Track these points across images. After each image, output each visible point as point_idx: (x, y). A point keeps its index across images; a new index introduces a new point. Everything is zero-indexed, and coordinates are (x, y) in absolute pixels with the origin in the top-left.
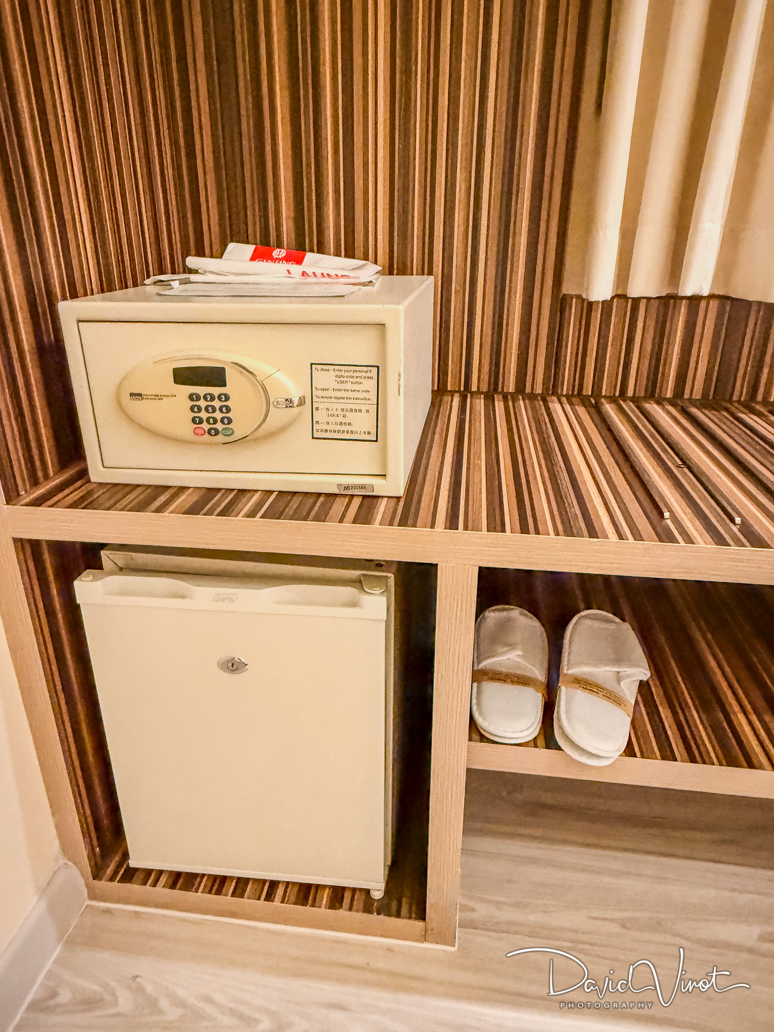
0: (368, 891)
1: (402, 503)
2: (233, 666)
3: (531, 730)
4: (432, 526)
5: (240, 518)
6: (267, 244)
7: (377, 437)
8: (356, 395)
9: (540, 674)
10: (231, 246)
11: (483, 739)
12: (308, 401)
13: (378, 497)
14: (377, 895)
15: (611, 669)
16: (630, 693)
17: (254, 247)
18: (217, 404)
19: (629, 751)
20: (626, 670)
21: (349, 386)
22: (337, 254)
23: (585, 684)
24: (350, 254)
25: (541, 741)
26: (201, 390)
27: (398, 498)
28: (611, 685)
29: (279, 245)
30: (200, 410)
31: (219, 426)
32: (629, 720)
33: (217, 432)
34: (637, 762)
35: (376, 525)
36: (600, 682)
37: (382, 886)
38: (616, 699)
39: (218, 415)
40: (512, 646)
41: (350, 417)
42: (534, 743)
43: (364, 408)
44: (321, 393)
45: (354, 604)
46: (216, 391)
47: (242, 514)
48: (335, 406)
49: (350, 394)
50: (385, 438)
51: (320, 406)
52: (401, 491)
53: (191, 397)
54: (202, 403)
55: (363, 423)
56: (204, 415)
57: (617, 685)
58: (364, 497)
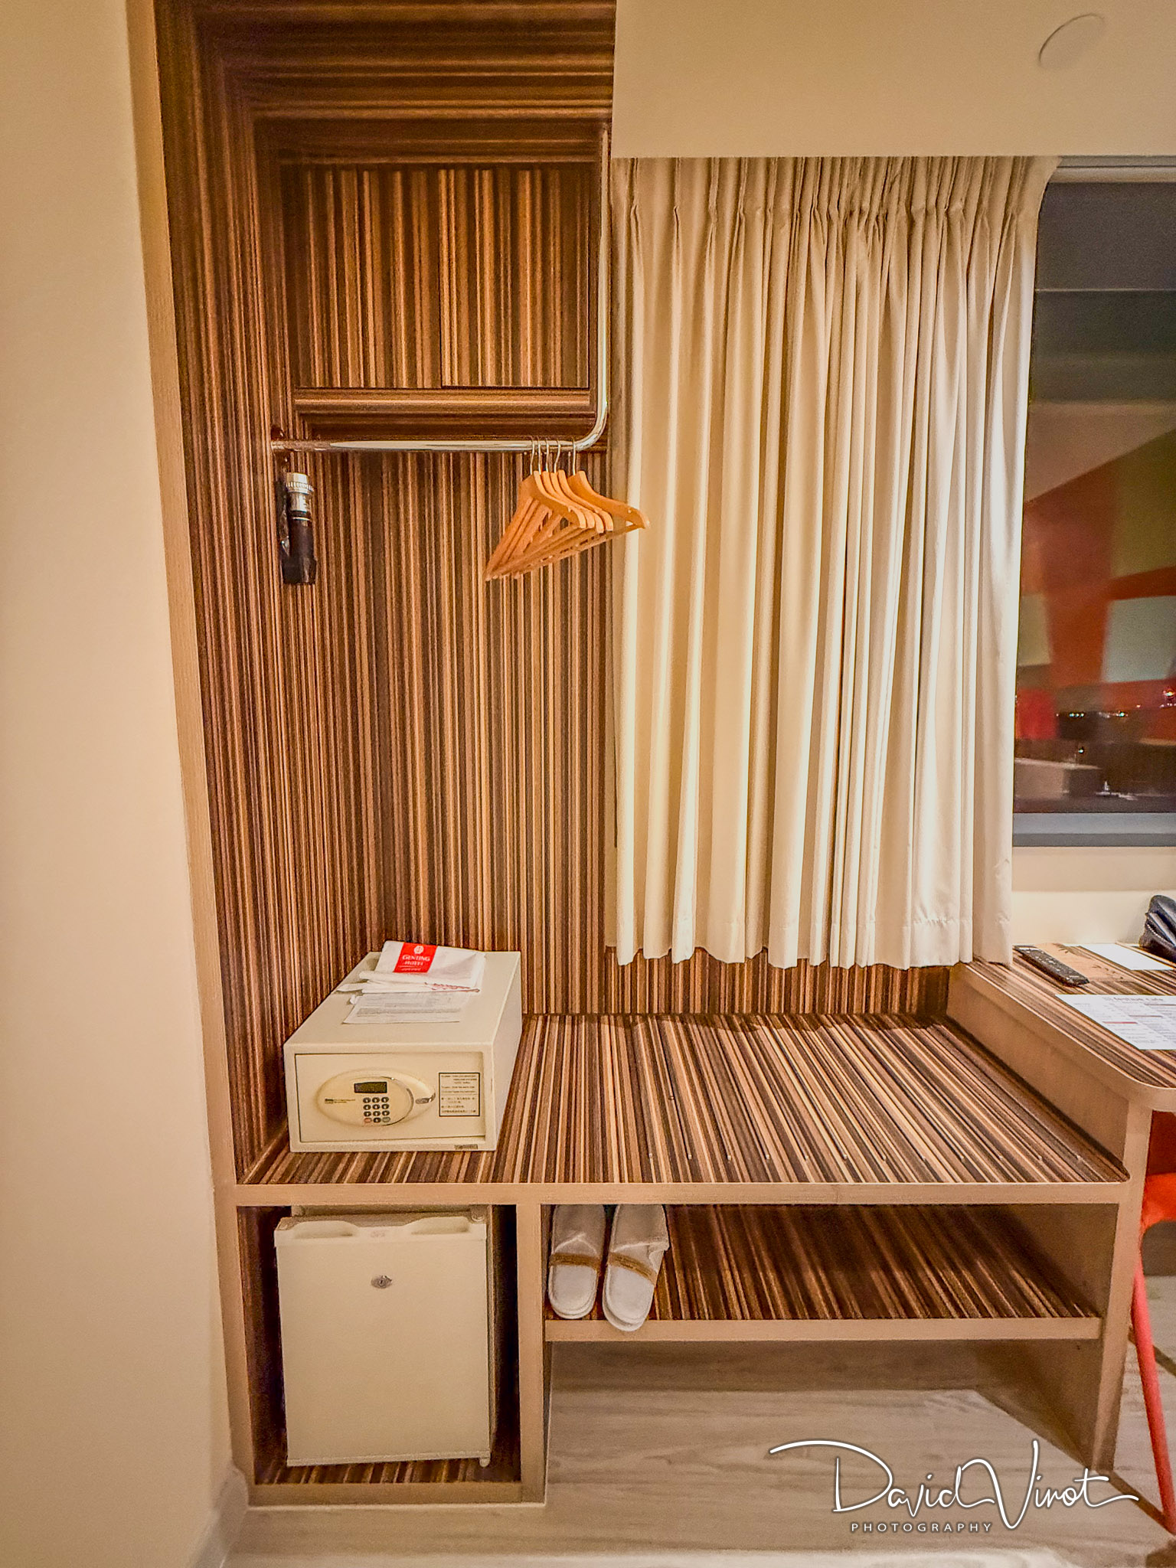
0: (477, 1460)
1: (495, 1154)
2: (382, 1283)
3: (587, 1306)
4: (512, 1182)
5: (392, 1183)
6: (410, 941)
7: (479, 1113)
8: (467, 1089)
9: (595, 1252)
10: (387, 944)
11: (556, 1317)
12: (437, 1096)
13: (480, 1152)
14: (485, 1463)
15: (641, 1245)
16: (655, 1262)
17: (402, 944)
18: (380, 1104)
19: (652, 1315)
20: (654, 1244)
21: (462, 1085)
22: (458, 946)
23: (626, 1261)
24: (466, 946)
25: (594, 1316)
26: (371, 1096)
27: (493, 1152)
28: (642, 1260)
29: (419, 943)
30: (369, 1107)
31: (381, 1116)
32: (653, 1287)
33: (379, 1120)
34: (657, 1323)
35: (478, 1183)
36: (634, 1257)
37: (488, 1454)
38: (643, 1270)
39: (381, 1110)
40: (578, 1230)
41: (463, 1102)
42: (590, 1317)
43: (471, 1097)
44: (445, 1090)
45: (465, 1230)
46: (380, 1096)
47: (393, 1180)
48: (454, 1097)
49: (464, 1089)
50: (484, 1112)
51: (445, 1097)
52: (495, 1148)
53: (364, 1101)
54: (371, 1104)
55: (471, 1106)
56: (372, 1111)
57: (645, 1258)
58: (472, 1152)
